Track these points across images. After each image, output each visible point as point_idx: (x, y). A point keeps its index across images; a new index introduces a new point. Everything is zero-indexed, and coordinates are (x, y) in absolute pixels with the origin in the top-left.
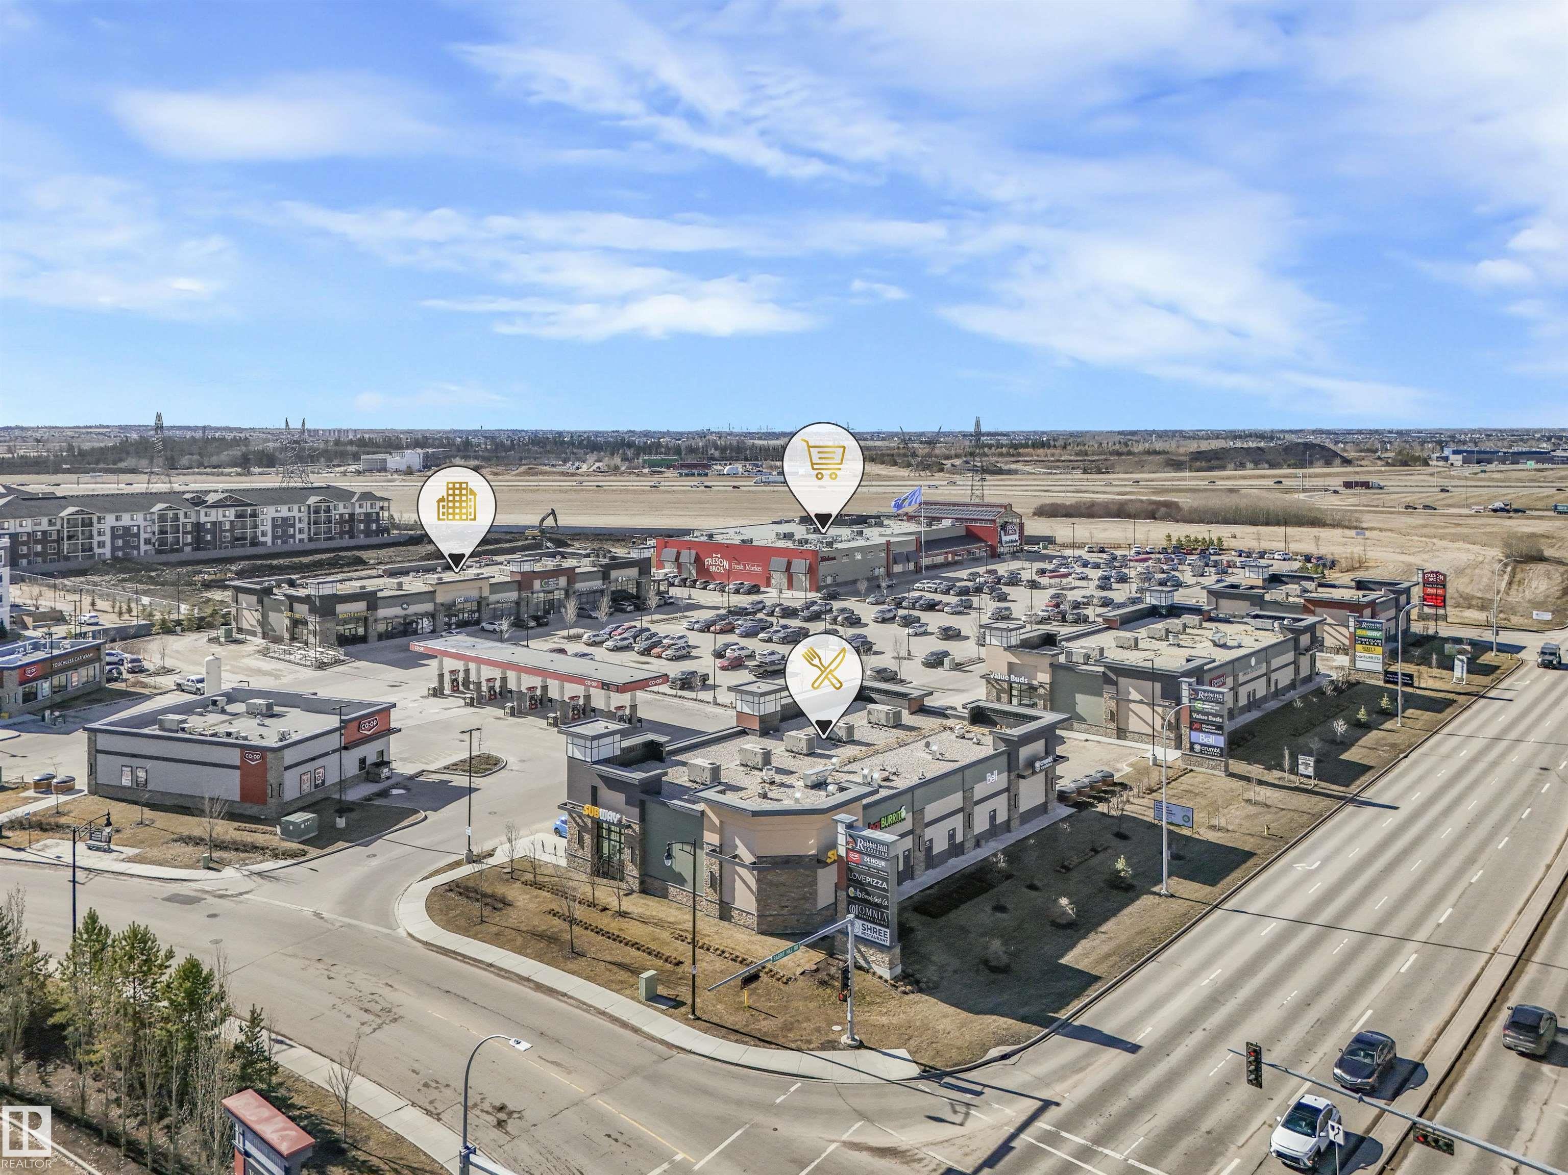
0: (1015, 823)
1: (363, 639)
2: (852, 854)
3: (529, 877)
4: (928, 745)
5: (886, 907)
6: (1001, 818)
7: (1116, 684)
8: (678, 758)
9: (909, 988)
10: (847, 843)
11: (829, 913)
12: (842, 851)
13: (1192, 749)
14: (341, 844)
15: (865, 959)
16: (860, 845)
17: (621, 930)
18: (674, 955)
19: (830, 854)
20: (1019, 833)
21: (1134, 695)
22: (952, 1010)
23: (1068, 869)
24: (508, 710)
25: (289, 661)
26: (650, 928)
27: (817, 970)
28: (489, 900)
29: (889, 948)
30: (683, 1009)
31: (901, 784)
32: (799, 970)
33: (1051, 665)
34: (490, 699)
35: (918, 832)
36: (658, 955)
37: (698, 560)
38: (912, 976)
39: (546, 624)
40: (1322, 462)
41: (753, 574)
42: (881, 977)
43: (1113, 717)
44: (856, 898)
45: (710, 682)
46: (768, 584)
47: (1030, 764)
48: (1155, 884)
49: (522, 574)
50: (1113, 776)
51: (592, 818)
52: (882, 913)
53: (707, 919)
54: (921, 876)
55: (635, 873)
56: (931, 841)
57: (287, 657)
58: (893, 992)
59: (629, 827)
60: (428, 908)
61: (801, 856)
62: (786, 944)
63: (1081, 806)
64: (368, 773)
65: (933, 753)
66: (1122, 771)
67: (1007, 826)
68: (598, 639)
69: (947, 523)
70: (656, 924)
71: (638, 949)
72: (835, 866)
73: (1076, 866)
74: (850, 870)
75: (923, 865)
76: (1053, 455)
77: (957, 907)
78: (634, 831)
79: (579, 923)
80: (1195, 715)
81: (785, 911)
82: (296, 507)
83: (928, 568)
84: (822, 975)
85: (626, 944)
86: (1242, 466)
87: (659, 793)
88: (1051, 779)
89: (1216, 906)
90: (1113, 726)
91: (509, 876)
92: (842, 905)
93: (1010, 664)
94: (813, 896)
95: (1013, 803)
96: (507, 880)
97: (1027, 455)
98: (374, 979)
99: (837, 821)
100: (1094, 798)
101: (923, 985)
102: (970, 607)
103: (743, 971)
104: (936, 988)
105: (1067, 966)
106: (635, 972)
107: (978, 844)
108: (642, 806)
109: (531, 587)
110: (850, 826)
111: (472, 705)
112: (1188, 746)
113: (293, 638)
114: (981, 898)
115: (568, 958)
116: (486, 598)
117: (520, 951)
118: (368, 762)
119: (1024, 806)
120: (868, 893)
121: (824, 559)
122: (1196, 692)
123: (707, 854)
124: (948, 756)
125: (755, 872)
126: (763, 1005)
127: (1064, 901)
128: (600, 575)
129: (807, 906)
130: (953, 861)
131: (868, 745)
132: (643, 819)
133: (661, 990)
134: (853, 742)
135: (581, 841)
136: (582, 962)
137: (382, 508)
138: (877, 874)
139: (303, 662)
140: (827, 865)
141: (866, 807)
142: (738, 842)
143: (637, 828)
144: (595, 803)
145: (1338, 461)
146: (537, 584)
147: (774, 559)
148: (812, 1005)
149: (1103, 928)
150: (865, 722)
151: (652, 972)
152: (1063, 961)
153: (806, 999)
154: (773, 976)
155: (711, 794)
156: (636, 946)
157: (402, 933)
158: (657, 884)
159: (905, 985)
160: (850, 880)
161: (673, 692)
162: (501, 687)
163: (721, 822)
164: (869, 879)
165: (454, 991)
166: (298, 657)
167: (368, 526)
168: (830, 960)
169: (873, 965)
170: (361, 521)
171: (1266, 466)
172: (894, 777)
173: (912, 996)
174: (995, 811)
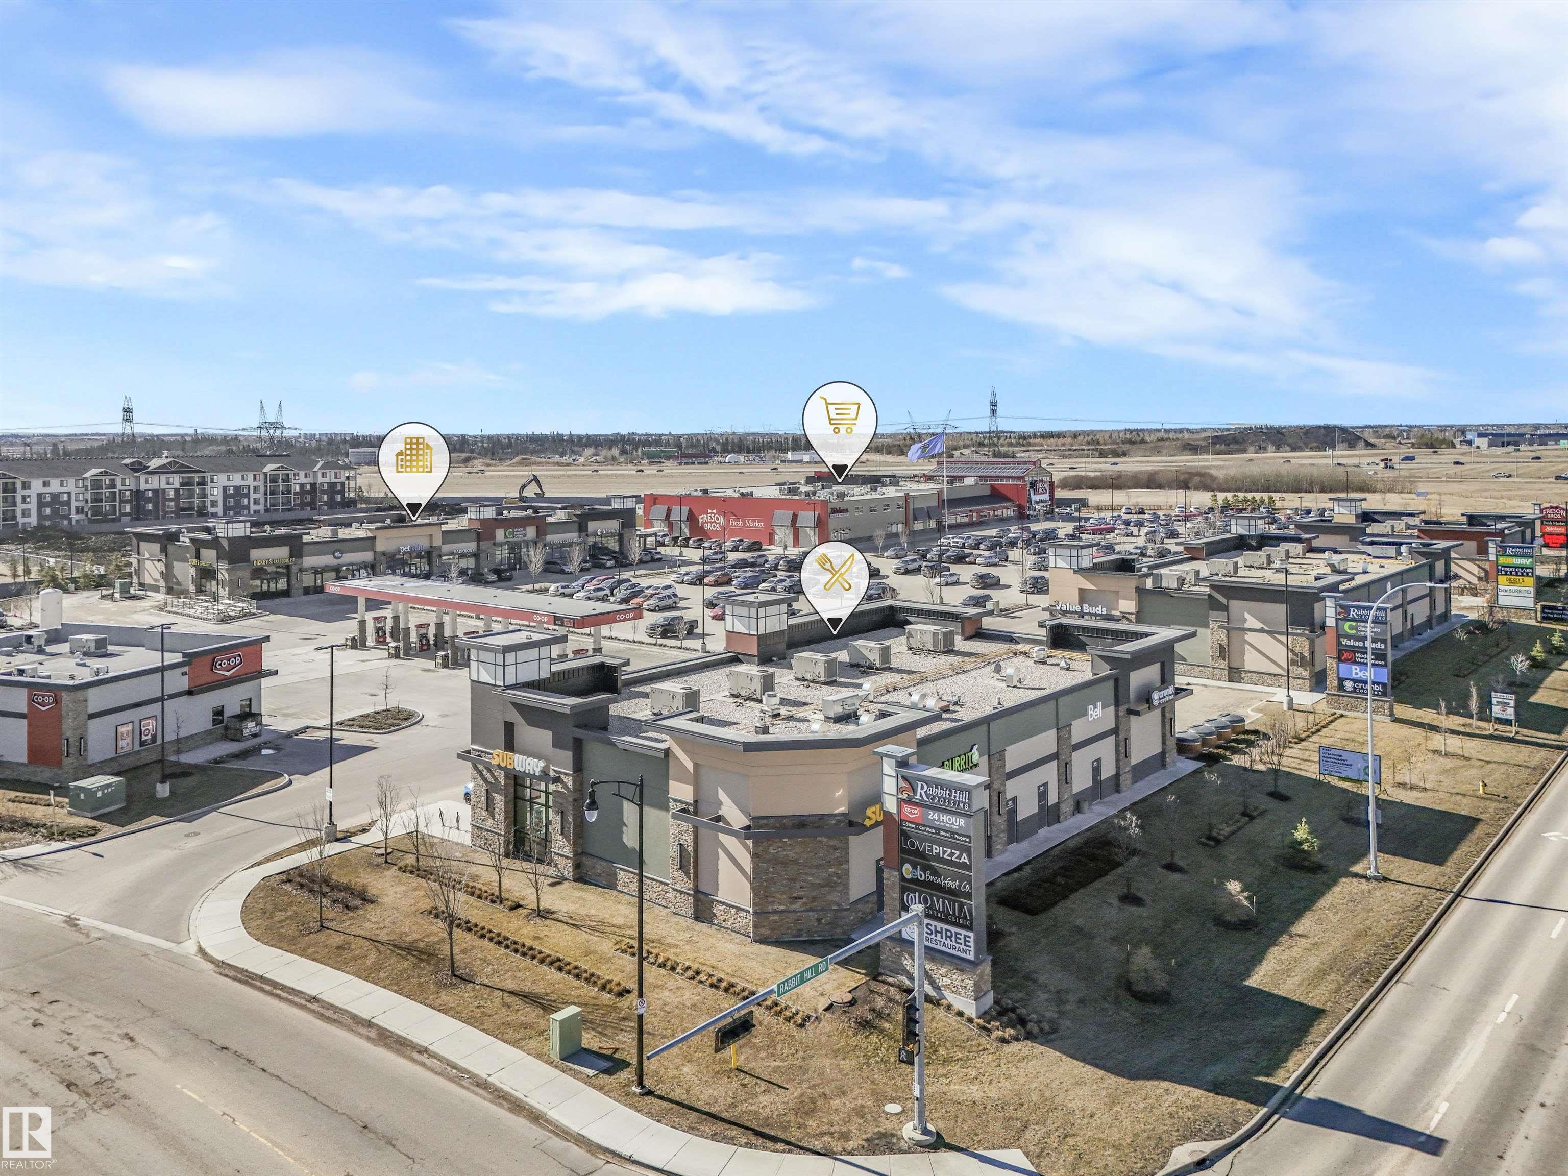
0: (1126, 779)
1: (286, 593)
2: (907, 809)
3: (410, 860)
4: (998, 670)
5: (969, 896)
6: (1108, 771)
7: (1226, 608)
8: (640, 689)
9: (1010, 1032)
10: (900, 790)
11: (868, 908)
12: (891, 805)
13: (1341, 687)
14: (154, 819)
15: (932, 983)
16: (921, 792)
17: (537, 938)
18: (616, 980)
19: (869, 812)
20: (1134, 792)
21: (1252, 622)
22: (1088, 1071)
23: (1218, 842)
24: (439, 661)
25: (189, 616)
26: (584, 936)
27: (852, 1003)
28: (341, 895)
29: (974, 964)
30: (625, 1075)
31: (966, 715)
32: (823, 1004)
33: (1138, 589)
34: (421, 650)
35: (996, 785)
36: (591, 979)
37: (692, 518)
38: (1013, 1010)
39: (509, 579)
40: (1345, 445)
41: (755, 531)
42: (960, 1014)
43: (1223, 652)
44: (914, 881)
45: (698, 631)
46: (771, 542)
47: (1146, 698)
48: (1355, 861)
49: (483, 521)
50: (1243, 720)
51: (505, 769)
52: (961, 905)
53: (676, 919)
54: (1002, 852)
55: (568, 851)
56: (1014, 800)
57: (187, 611)
58: (983, 1040)
59: (557, 780)
60: (246, 910)
61: (821, 817)
62: (805, 961)
63: (1211, 760)
64: (226, 728)
65: (1006, 679)
66: (1252, 718)
67: (1116, 784)
68: (567, 591)
69: (970, 481)
70: (593, 929)
71: (560, 969)
72: (880, 831)
73: (1227, 838)
74: (904, 834)
75: (1004, 836)
76: (1064, 445)
77: (1065, 897)
78: (565, 786)
79: (469, 927)
80: (1344, 641)
81: (797, 906)
82: (250, 476)
83: (951, 527)
84: (862, 1011)
85: (542, 961)
86: (1261, 449)
87: (605, 729)
88: (1168, 721)
89: (1458, 895)
90: (1223, 664)
91: (382, 859)
92: (892, 895)
93: (1082, 591)
94: (841, 881)
95: (1123, 750)
96: (378, 865)
97: (1037, 445)
98: (108, 1026)
99: (882, 756)
100: (1226, 748)
101: (1033, 1027)
102: (1006, 560)
103: (730, 1007)
104: (1054, 1031)
105: (1260, 992)
106: (547, 1006)
107: (1078, 808)
108: (578, 747)
109: (492, 536)
110: (902, 763)
111: (397, 656)
112: (1336, 683)
113: (200, 591)
114: (1098, 884)
115: (441, 986)
116: (439, 548)
117: (369, 975)
118: (228, 713)
119: (1136, 757)
120: (935, 873)
121: (835, 511)
122: (1346, 609)
123: (674, 816)
124: (1027, 682)
125: (749, 842)
126: (763, 1065)
127: (1234, 886)
128: (576, 526)
129: (834, 897)
130: (1043, 832)
131: (910, 672)
132: (578, 767)
133: (589, 1040)
134: (890, 669)
135: (490, 806)
136: (467, 992)
137: (348, 478)
138: (952, 839)
139: (204, 616)
140: (866, 829)
141: (922, 743)
142: (722, 795)
143: (569, 781)
144: (510, 746)
145: (1362, 444)
146: (500, 535)
147: (777, 513)
148: (846, 1065)
149: (1300, 927)
150: (904, 648)
151: (572, 1010)
152: (1252, 982)
153: (836, 1053)
154: (778, 1014)
155: (681, 723)
156: (557, 964)
157: (190, 947)
158: (600, 866)
159: (1004, 1026)
160: (904, 851)
161: (653, 641)
162: (436, 636)
163: (696, 766)
164: (936, 849)
165: (233, 1046)
166: (200, 610)
167: (332, 498)
168: (873, 985)
169: (946, 993)
170: (324, 492)
171: (1288, 448)
172: (957, 708)
173: (1015, 1047)
174: (1099, 761)
